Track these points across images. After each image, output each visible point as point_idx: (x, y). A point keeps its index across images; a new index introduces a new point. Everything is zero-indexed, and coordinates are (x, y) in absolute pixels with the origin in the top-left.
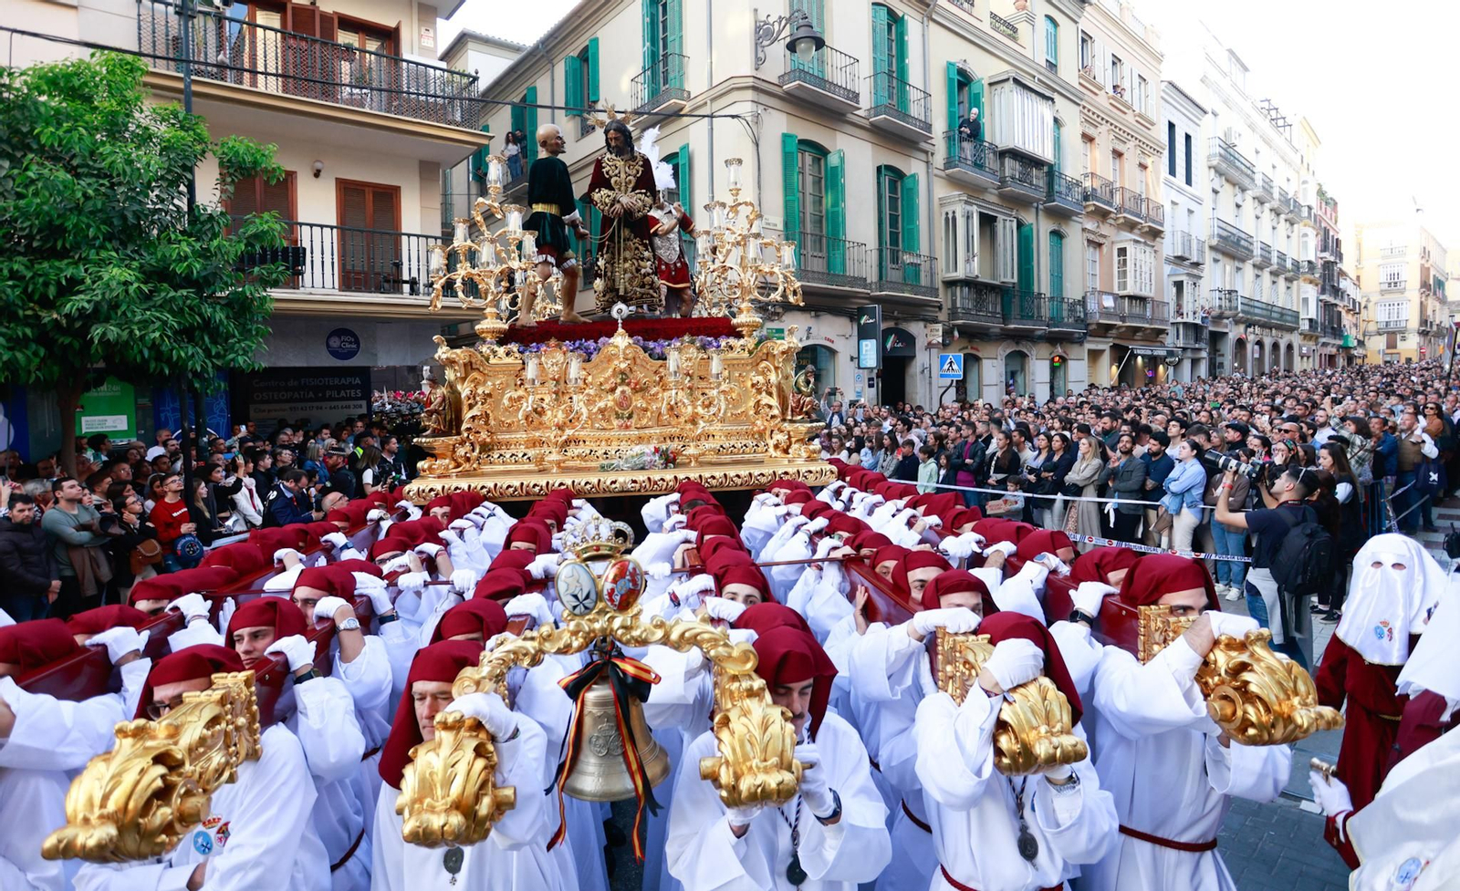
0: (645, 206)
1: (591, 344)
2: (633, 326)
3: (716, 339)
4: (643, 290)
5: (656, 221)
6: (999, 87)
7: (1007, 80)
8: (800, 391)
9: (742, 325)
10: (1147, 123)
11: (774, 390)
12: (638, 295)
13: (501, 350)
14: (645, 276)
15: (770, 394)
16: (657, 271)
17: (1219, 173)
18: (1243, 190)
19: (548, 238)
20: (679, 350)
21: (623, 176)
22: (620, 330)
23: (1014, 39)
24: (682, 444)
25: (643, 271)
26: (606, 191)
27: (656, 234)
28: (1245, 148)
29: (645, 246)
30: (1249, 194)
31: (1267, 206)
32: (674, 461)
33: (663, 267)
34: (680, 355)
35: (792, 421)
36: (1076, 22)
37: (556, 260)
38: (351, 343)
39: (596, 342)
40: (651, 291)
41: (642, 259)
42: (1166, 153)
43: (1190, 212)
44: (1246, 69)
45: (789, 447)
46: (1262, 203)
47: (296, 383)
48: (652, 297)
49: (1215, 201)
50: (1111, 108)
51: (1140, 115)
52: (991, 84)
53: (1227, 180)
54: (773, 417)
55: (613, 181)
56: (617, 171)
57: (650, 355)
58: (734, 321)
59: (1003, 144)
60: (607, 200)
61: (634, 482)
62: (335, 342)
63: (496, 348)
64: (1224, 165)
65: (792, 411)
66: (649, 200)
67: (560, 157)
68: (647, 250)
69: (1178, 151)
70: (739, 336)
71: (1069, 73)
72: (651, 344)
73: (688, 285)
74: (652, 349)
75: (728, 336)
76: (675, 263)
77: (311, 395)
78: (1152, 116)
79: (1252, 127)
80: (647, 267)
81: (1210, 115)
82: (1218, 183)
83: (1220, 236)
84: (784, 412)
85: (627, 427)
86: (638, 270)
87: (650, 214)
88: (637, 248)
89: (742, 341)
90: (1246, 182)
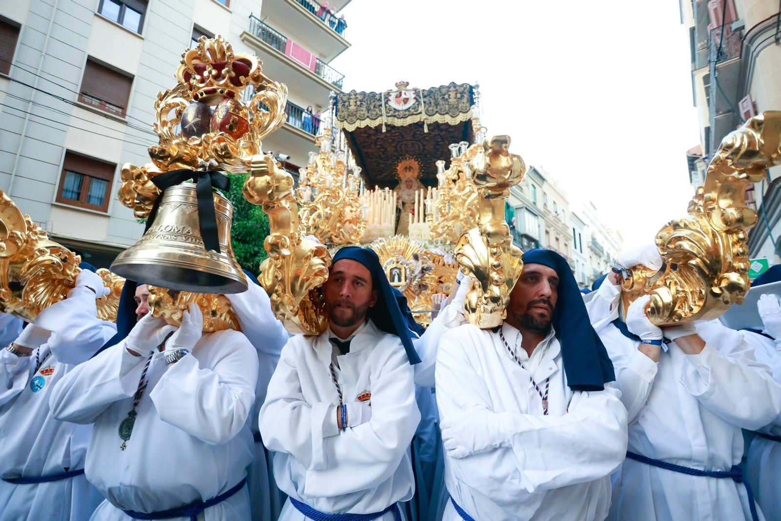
6: (519, 210)
7: (522, 208)
10: (566, 227)
17: (592, 250)
18: (600, 257)
23: (522, 192)
28: (600, 240)
30: (602, 259)
31: (609, 264)
36: (541, 187)
42: (573, 240)
43: (583, 265)
44: (596, 209)
46: (607, 263)
49: (591, 261)
50: (554, 221)
51: (564, 224)
52: (516, 209)
53: (595, 253)
59: (522, 232)
64: (593, 246)
69: (576, 238)
71: (540, 206)
78: (568, 224)
79: (601, 232)
81: (586, 226)
82: (591, 253)
83: (594, 275)
90: (601, 254)
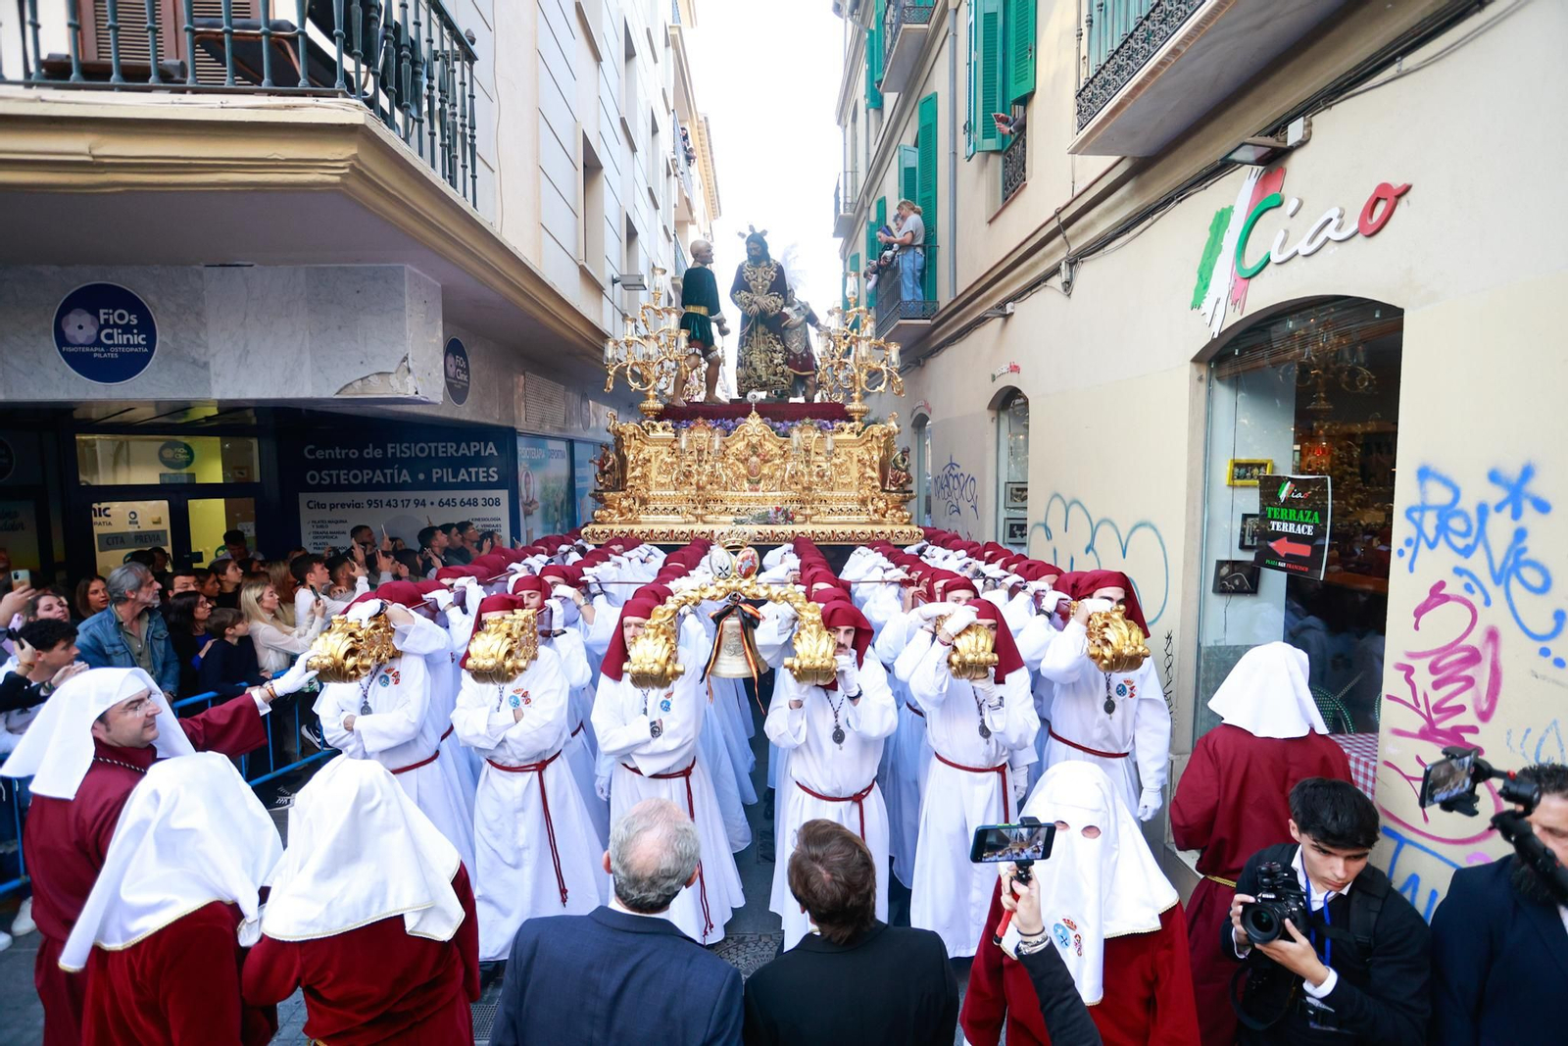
0: (777, 306)
1: (731, 424)
2: (763, 410)
3: (831, 422)
4: (775, 378)
5: (786, 317)
8: (898, 468)
9: (853, 411)
11: (876, 466)
12: (772, 382)
13: (659, 425)
14: (777, 366)
15: (874, 469)
16: (787, 362)
19: (698, 334)
20: (801, 430)
21: (760, 280)
22: (754, 412)
24: (799, 506)
25: (776, 361)
26: (746, 293)
27: (786, 328)
29: (777, 340)
32: (792, 519)
33: (791, 357)
34: (803, 435)
35: (888, 491)
37: (703, 352)
38: (127, 329)
39: (734, 421)
40: (782, 379)
41: (775, 352)
45: (886, 512)
47: (378, 453)
48: (783, 383)
54: (874, 487)
55: (751, 284)
56: (755, 276)
57: (777, 434)
58: (847, 407)
60: (746, 301)
61: (760, 533)
62: (82, 329)
63: (655, 423)
65: (890, 483)
66: (780, 302)
67: (708, 266)
68: (779, 343)
70: (851, 420)
72: (778, 425)
73: (813, 373)
74: (778, 429)
75: (841, 420)
76: (802, 354)
77: (406, 477)
80: (778, 359)
84: (883, 484)
85: (757, 490)
86: (771, 361)
87: (784, 311)
88: (771, 342)
89: (852, 424)
